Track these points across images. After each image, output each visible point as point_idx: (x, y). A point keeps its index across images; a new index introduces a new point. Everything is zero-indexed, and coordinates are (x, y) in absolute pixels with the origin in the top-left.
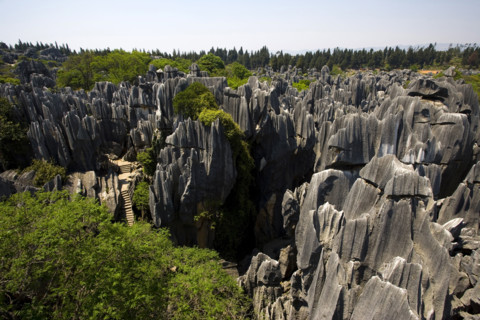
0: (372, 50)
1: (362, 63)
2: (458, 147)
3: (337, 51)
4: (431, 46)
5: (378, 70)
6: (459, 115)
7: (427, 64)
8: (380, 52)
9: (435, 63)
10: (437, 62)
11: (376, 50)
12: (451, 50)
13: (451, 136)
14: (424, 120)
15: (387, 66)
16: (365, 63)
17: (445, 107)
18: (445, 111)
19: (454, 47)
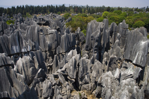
0: (42, 6)
1: (39, 11)
2: (56, 42)
3: (27, 6)
4: (63, 5)
5: (46, 14)
6: (54, 30)
7: (63, 11)
8: (45, 7)
9: (66, 11)
10: (67, 11)
11: (44, 6)
12: (70, 7)
13: (53, 38)
14: (42, 33)
15: (49, 12)
16: (40, 11)
17: (49, 28)
18: (50, 29)
19: (71, 5)
